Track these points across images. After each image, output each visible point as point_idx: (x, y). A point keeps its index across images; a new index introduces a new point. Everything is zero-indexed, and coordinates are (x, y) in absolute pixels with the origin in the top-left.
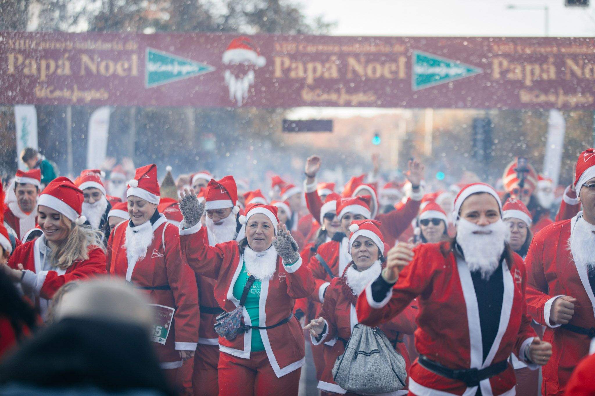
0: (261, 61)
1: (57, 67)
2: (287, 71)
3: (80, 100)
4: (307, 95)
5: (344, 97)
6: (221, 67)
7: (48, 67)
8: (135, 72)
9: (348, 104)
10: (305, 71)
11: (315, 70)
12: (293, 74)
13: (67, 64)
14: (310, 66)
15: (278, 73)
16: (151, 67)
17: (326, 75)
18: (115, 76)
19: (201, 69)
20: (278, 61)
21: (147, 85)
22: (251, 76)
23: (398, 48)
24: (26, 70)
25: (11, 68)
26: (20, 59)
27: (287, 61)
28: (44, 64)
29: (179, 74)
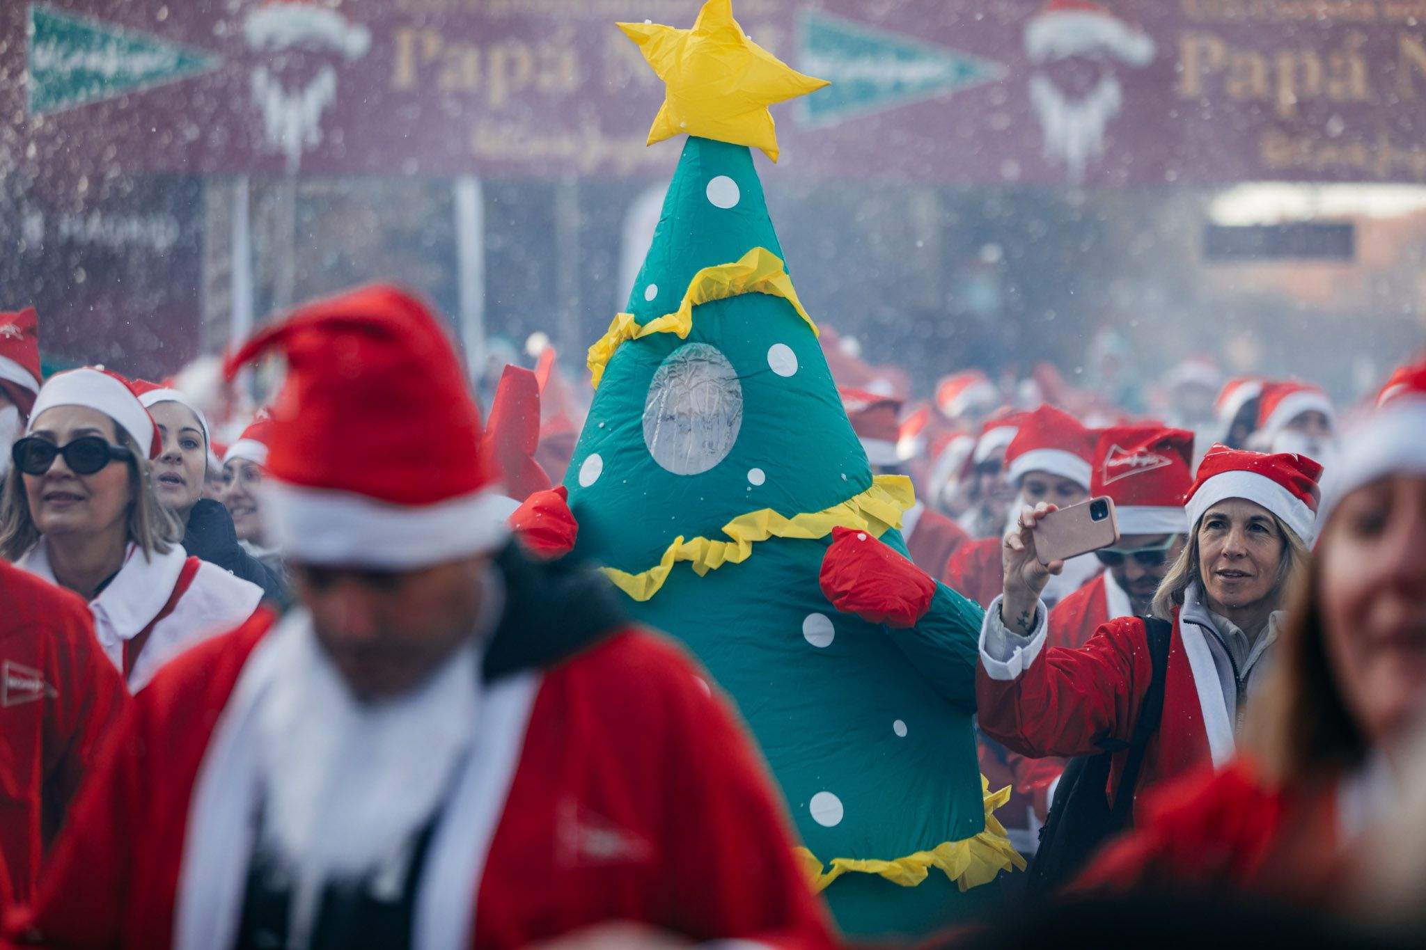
0: (1139, 49)
1: (538, 66)
2: (1216, 80)
3: (607, 165)
4: (1274, 151)
5: (1387, 154)
6: (1024, 69)
7: (511, 68)
9: (1400, 177)
10: (1273, 78)
11: (1300, 74)
12: (1235, 88)
13: (568, 60)
14: (1286, 63)
15: (1190, 83)
16: (817, 66)
17: (1336, 89)
19: (962, 71)
20: (1190, 46)
21: (805, 120)
22: (1109, 94)
24: (447, 80)
25: (404, 75)
26: (432, 44)
27: (1217, 50)
28: (498, 57)
29: (898, 86)
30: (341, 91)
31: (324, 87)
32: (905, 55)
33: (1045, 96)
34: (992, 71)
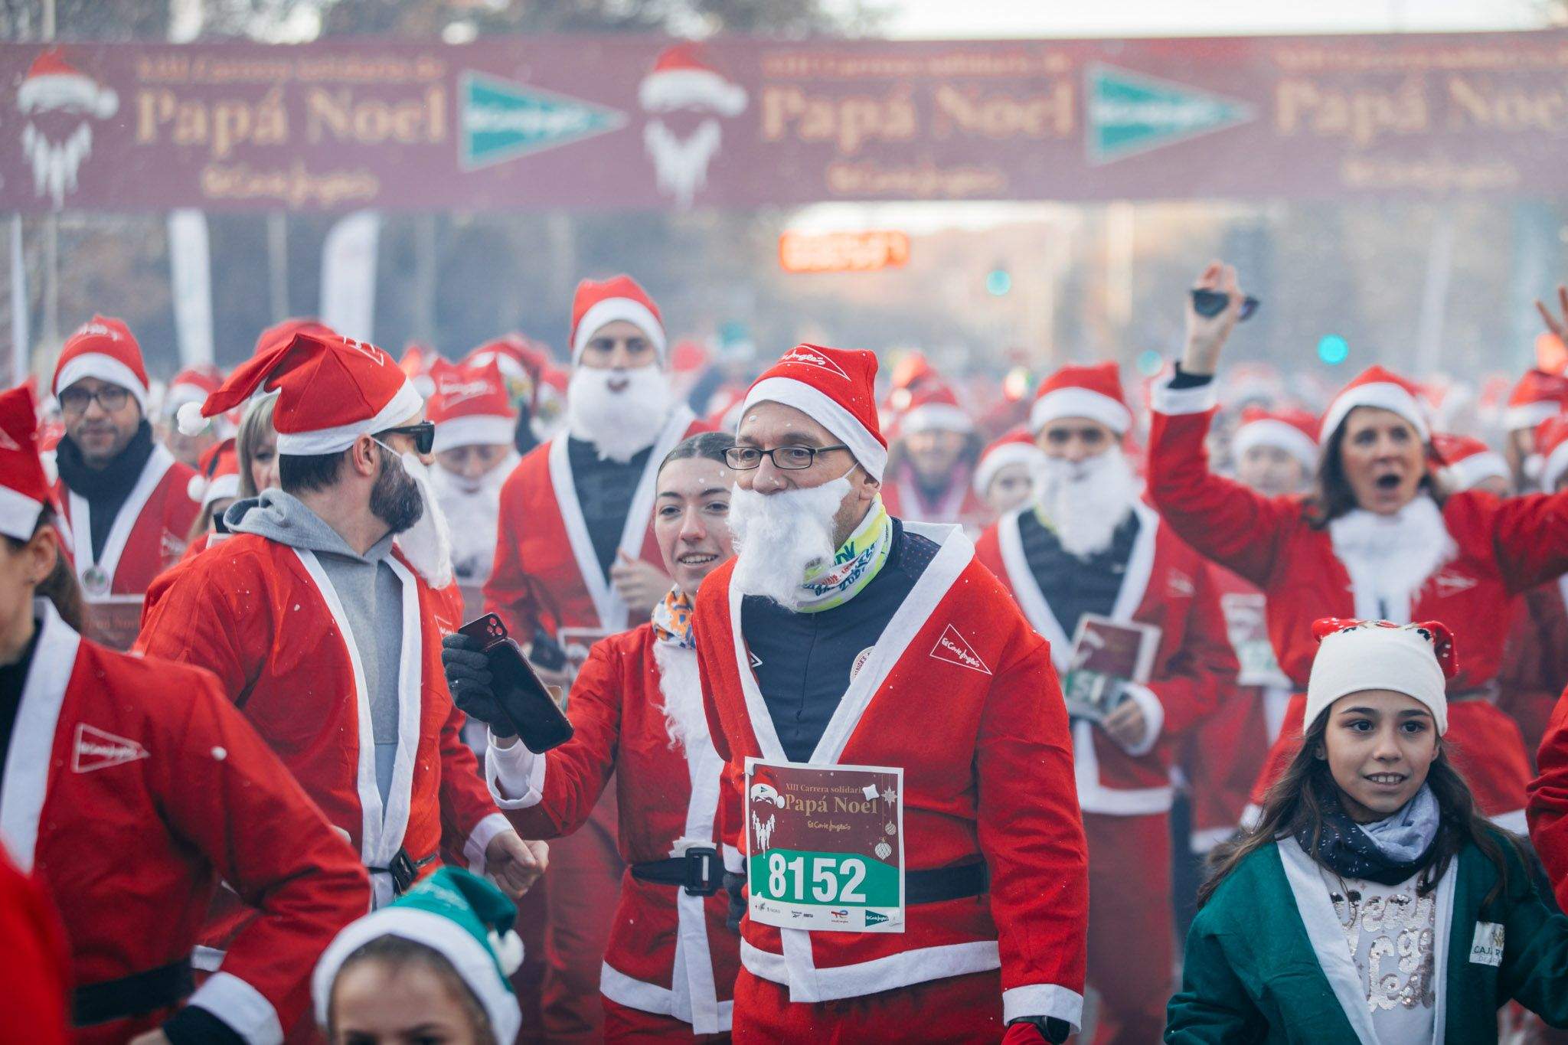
1: (255, 121)
2: (792, 123)
3: (312, 202)
4: (843, 178)
5: (930, 181)
6: (641, 118)
7: (232, 122)
8: (437, 128)
9: (939, 195)
10: (838, 123)
11: (860, 119)
12: (809, 130)
13: (278, 116)
14: (849, 110)
15: (772, 125)
16: (476, 119)
17: (888, 131)
18: (390, 141)
19: (593, 123)
20: (773, 99)
21: (468, 161)
22: (707, 139)
23: (1056, 63)
24: (182, 134)
25: (147, 130)
26: (168, 105)
27: (795, 102)
28: (222, 115)
29: (542, 134)
30: (95, 144)
31: (82, 140)
32: (546, 108)
33: (659, 140)
34: (615, 120)
